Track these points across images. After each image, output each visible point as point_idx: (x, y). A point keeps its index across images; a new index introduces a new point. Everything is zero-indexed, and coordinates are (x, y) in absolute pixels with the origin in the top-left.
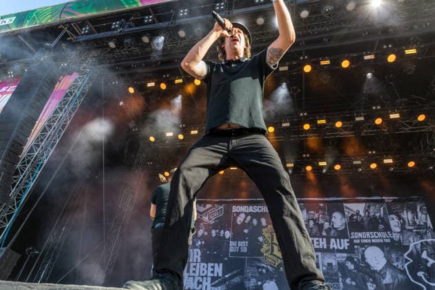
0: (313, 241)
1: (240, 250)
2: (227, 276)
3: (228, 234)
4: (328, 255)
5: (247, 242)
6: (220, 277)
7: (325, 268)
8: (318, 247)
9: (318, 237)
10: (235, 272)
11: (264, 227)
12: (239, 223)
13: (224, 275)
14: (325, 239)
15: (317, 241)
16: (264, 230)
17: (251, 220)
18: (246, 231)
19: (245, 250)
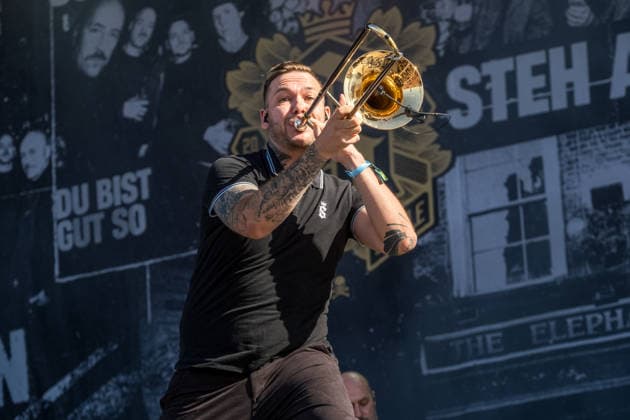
0: (511, 79)
1: (108, 225)
2: (53, 394)
3: (38, 152)
4: (598, 140)
5: (144, 174)
6: (24, 406)
7: (578, 226)
8: (542, 107)
9: (544, 45)
10: (93, 360)
11: (234, 60)
12: (93, 69)
13: (38, 386)
14: (580, 51)
15: (537, 70)
16: (233, 79)
17: (161, 33)
18: (134, 109)
19: (137, 224)
